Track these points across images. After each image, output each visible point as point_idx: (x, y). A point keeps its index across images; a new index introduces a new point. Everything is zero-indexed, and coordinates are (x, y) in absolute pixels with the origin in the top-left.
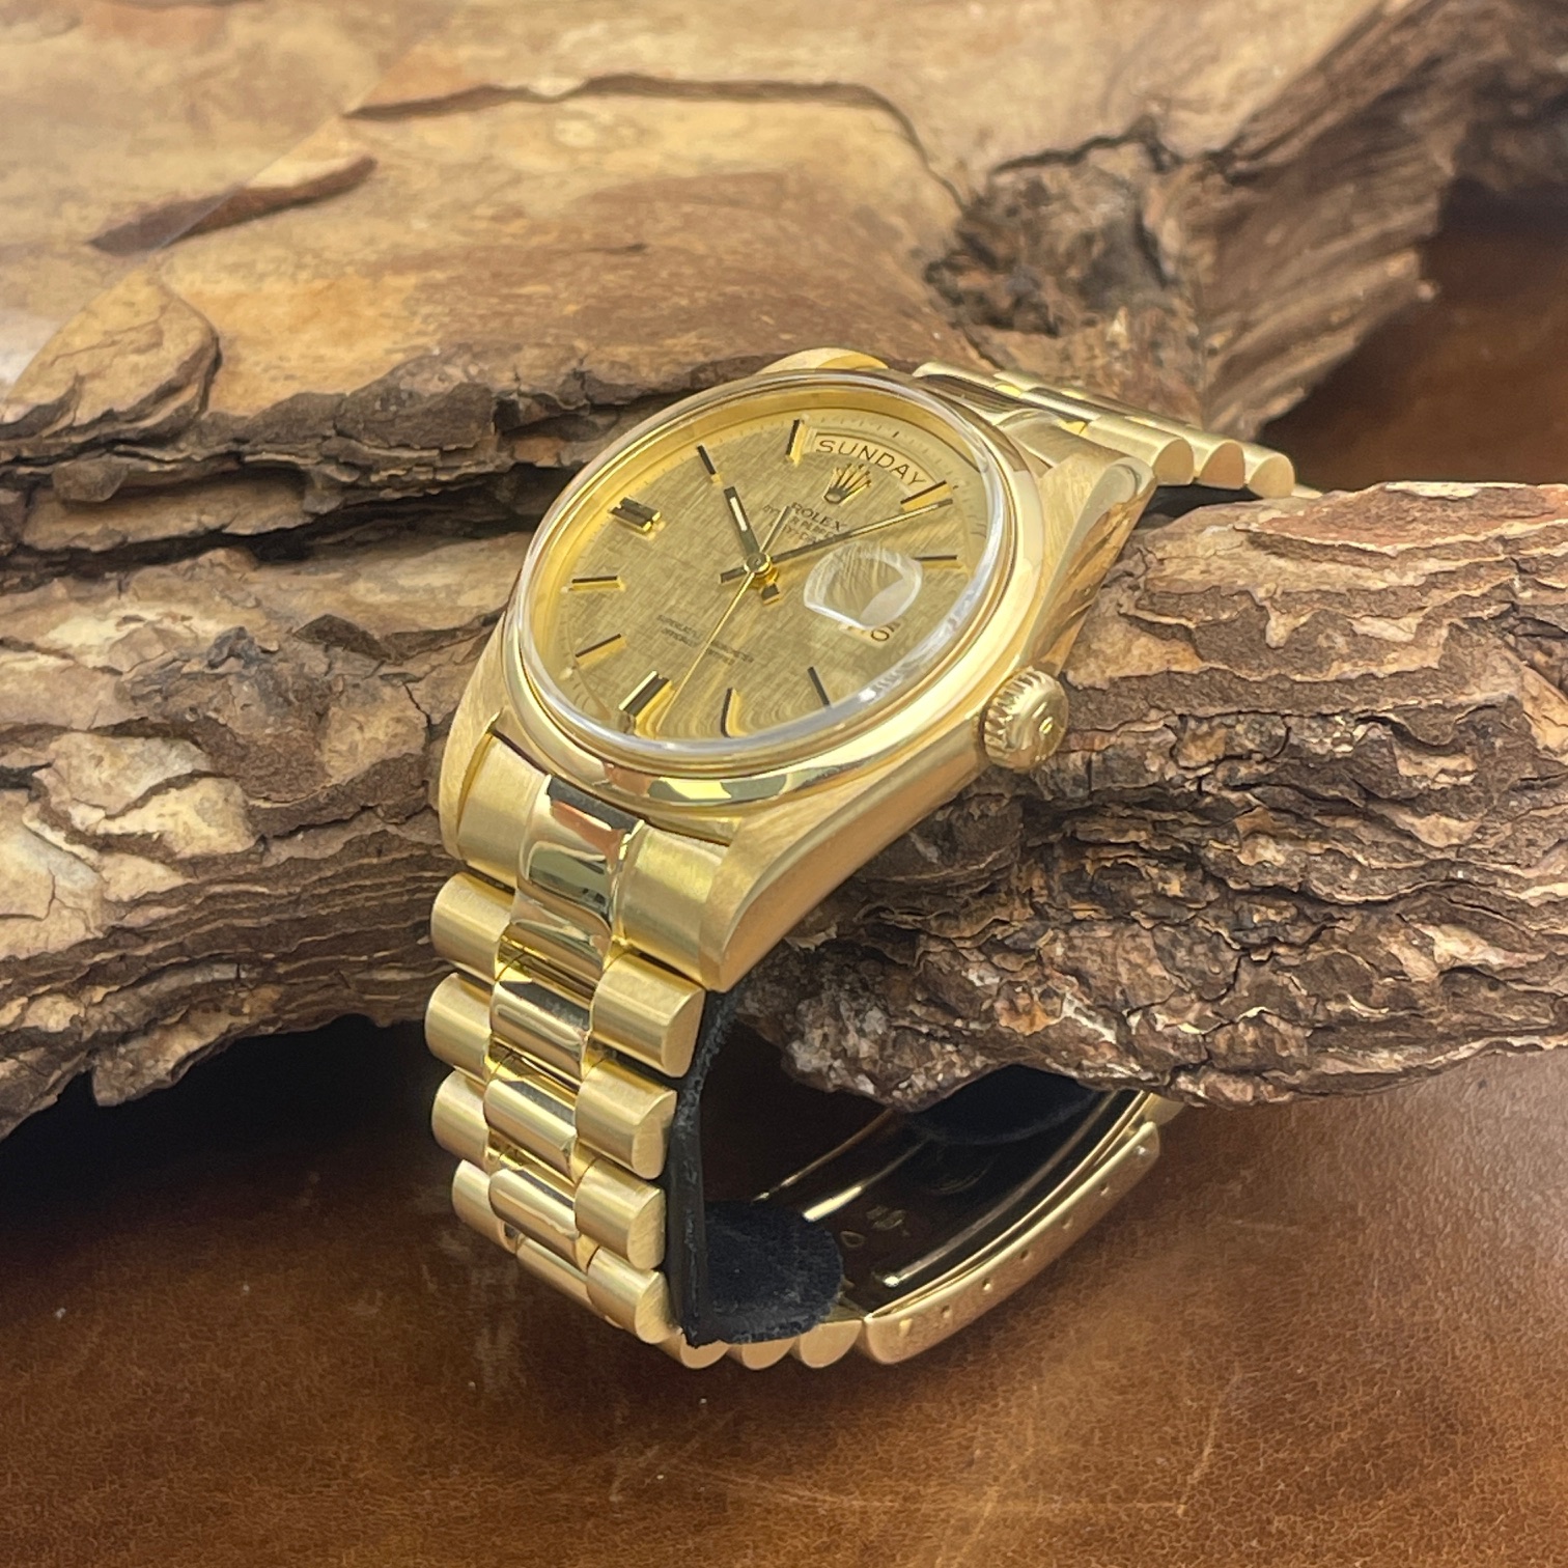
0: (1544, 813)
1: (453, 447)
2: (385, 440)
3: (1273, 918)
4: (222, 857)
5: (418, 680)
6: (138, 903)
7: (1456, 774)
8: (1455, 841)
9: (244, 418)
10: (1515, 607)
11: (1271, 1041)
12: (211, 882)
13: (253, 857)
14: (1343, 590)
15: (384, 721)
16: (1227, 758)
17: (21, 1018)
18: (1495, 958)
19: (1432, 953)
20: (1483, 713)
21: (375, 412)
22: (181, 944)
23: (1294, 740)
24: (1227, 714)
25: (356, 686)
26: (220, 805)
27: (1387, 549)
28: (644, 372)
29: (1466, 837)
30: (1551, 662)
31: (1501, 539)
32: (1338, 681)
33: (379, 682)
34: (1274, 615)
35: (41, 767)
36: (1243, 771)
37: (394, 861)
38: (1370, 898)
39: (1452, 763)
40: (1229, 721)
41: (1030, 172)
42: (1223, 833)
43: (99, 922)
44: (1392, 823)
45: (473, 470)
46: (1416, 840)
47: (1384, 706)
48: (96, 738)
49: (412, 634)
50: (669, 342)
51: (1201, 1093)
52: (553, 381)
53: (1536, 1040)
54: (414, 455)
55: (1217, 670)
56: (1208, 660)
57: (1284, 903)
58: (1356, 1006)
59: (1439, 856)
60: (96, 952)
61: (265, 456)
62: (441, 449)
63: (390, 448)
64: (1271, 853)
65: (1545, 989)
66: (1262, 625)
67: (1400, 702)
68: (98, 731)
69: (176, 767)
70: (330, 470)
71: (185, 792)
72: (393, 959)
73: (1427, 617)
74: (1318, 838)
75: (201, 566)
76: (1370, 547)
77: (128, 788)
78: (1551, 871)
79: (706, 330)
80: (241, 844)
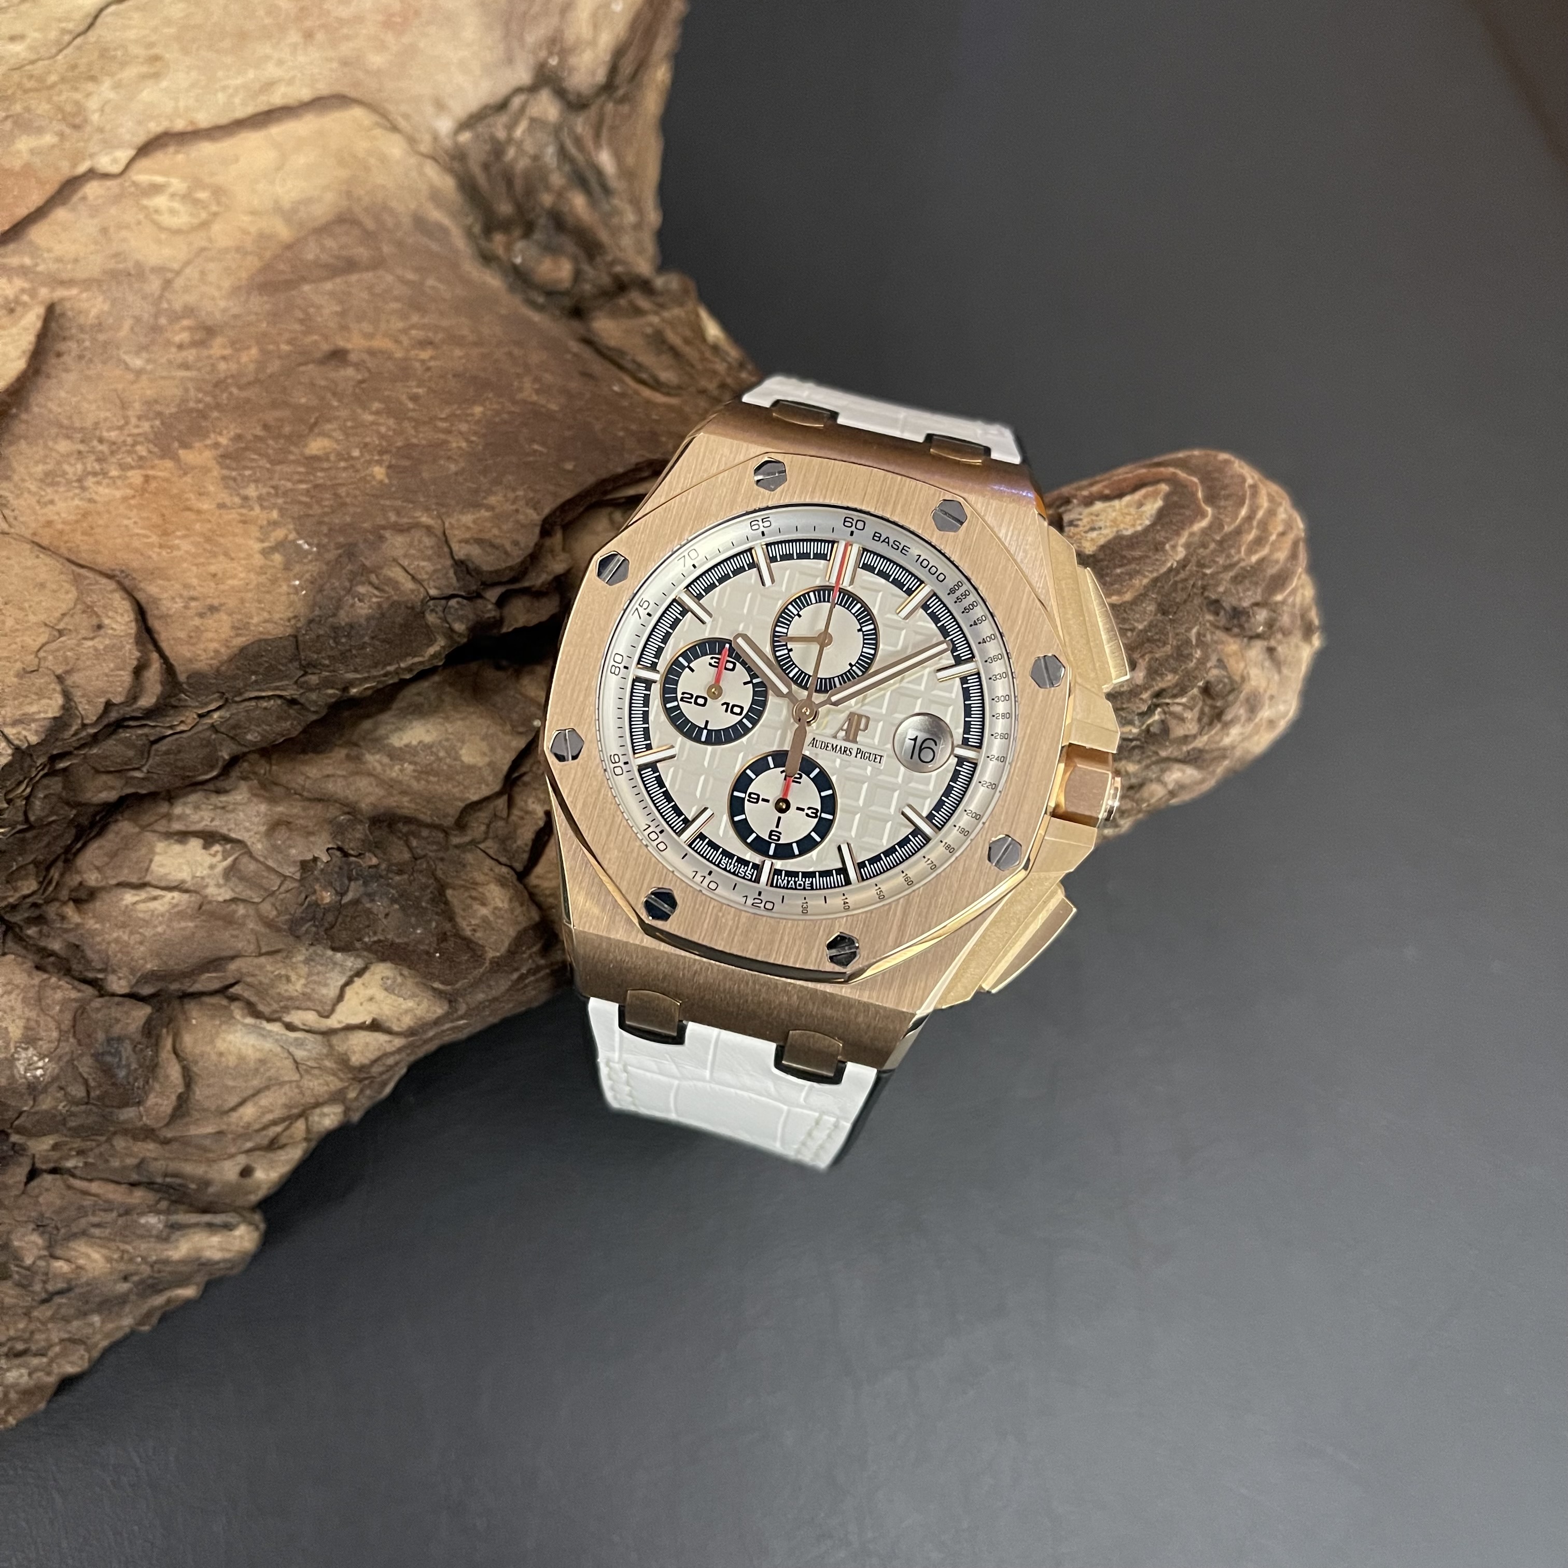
4: (429, 1022)
5: (484, 840)
6: (376, 1061)
9: (218, 671)
13: (450, 1011)
15: (490, 887)
25: (442, 859)
26: (399, 980)
33: (457, 852)
35: (232, 985)
41: (482, 129)
48: (269, 960)
52: (446, 576)
68: (267, 954)
69: (350, 964)
71: (367, 976)
77: (324, 991)
79: (511, 478)
80: (439, 1010)
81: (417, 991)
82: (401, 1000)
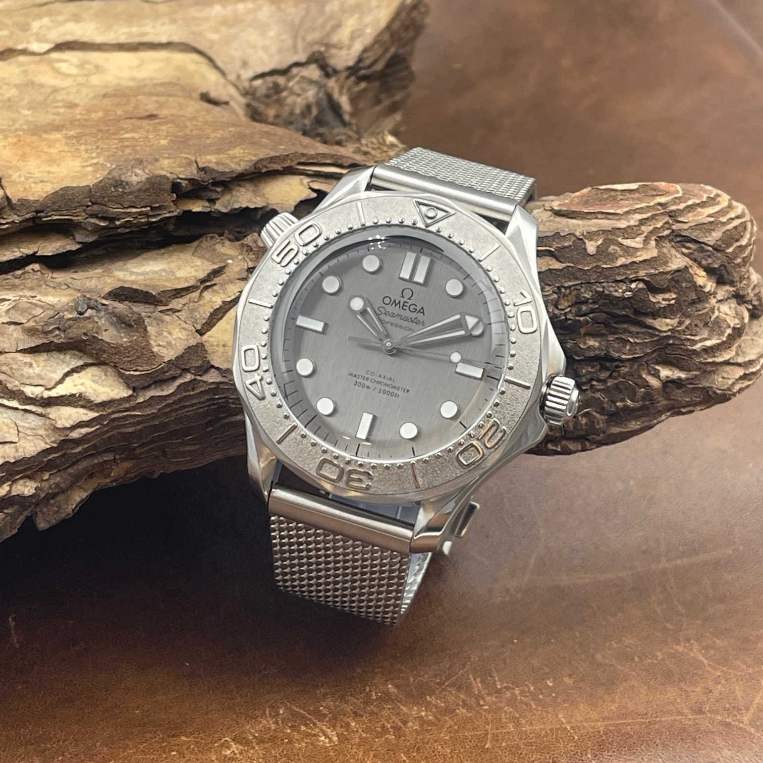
0: (700, 313)
1: (157, 205)
2: (121, 205)
3: (590, 370)
4: (117, 400)
5: (180, 311)
6: (73, 428)
7: (669, 300)
8: (671, 328)
9: (38, 201)
10: (673, 231)
11: (594, 422)
12: (113, 413)
13: (132, 398)
14: (610, 229)
15: (177, 330)
16: (576, 303)
17: (10, 491)
18: (683, 375)
19: (659, 376)
20: (677, 274)
21: (112, 192)
22: (95, 445)
23: (606, 292)
24: (577, 284)
26: (103, 377)
27: (618, 211)
28: (233, 166)
29: (675, 325)
30: (690, 251)
31: (660, 204)
32: (621, 266)
33: (160, 314)
34: (586, 241)
36: (584, 308)
37: (201, 392)
38: (635, 356)
39: (667, 296)
40: (578, 287)
41: (270, 79)
42: (573, 336)
43: (53, 439)
44: (645, 323)
45: (168, 215)
46: (655, 329)
47: (642, 273)
48: (22, 354)
49: (169, 291)
50: (231, 152)
51: (559, 450)
52: (191, 172)
53: (691, 408)
54: (139, 210)
55: (570, 266)
56: (565, 263)
57: (595, 363)
58: (629, 403)
59: (665, 334)
60: (50, 454)
61: (55, 218)
62: (151, 207)
63: (124, 208)
64: (592, 342)
65: (701, 386)
66: (583, 246)
67: (648, 272)
68: (20, 351)
69: (73, 363)
70: (93, 221)
71: (82, 373)
72: (193, 439)
73: (646, 237)
74: (612, 333)
75: (28, 273)
76: (611, 211)
77: (52, 375)
78: (704, 336)
79: (244, 147)
80: (125, 393)
81: (114, 384)
82: (100, 387)
